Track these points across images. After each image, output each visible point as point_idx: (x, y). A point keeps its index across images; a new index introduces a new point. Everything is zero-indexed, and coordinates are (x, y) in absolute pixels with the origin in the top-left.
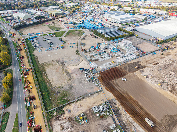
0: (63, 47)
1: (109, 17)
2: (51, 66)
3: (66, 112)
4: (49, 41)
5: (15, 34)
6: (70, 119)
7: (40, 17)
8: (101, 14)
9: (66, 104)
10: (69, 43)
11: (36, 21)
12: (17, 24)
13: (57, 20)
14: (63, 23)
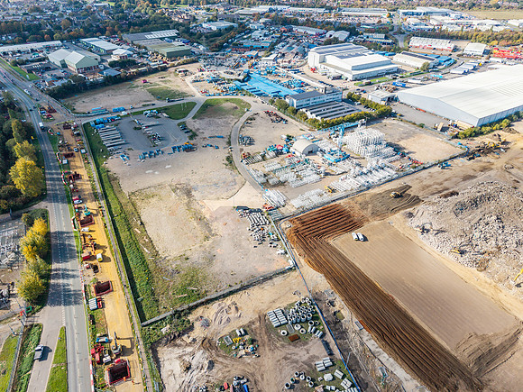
0: (189, 149)
1: (323, 61)
2: (153, 201)
3: (197, 325)
4: (150, 131)
5: (54, 111)
6: (207, 344)
7: (124, 63)
8: (297, 54)
9: (195, 303)
10: (207, 135)
11: (113, 72)
12: (58, 84)
13: (172, 69)
14: (189, 79)
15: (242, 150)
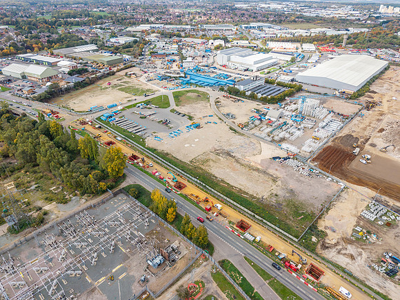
0: (198, 126)
1: (229, 60)
2: (211, 164)
3: (328, 231)
4: (156, 118)
5: (58, 113)
10: (199, 116)
15: (234, 123)
